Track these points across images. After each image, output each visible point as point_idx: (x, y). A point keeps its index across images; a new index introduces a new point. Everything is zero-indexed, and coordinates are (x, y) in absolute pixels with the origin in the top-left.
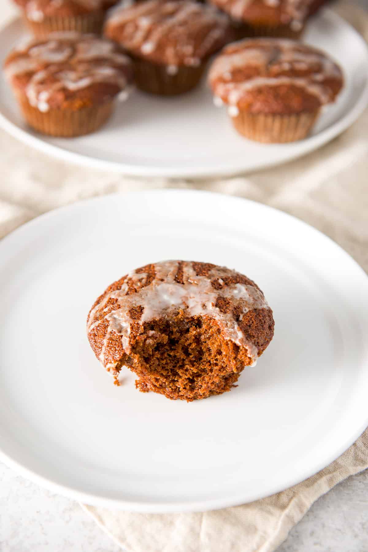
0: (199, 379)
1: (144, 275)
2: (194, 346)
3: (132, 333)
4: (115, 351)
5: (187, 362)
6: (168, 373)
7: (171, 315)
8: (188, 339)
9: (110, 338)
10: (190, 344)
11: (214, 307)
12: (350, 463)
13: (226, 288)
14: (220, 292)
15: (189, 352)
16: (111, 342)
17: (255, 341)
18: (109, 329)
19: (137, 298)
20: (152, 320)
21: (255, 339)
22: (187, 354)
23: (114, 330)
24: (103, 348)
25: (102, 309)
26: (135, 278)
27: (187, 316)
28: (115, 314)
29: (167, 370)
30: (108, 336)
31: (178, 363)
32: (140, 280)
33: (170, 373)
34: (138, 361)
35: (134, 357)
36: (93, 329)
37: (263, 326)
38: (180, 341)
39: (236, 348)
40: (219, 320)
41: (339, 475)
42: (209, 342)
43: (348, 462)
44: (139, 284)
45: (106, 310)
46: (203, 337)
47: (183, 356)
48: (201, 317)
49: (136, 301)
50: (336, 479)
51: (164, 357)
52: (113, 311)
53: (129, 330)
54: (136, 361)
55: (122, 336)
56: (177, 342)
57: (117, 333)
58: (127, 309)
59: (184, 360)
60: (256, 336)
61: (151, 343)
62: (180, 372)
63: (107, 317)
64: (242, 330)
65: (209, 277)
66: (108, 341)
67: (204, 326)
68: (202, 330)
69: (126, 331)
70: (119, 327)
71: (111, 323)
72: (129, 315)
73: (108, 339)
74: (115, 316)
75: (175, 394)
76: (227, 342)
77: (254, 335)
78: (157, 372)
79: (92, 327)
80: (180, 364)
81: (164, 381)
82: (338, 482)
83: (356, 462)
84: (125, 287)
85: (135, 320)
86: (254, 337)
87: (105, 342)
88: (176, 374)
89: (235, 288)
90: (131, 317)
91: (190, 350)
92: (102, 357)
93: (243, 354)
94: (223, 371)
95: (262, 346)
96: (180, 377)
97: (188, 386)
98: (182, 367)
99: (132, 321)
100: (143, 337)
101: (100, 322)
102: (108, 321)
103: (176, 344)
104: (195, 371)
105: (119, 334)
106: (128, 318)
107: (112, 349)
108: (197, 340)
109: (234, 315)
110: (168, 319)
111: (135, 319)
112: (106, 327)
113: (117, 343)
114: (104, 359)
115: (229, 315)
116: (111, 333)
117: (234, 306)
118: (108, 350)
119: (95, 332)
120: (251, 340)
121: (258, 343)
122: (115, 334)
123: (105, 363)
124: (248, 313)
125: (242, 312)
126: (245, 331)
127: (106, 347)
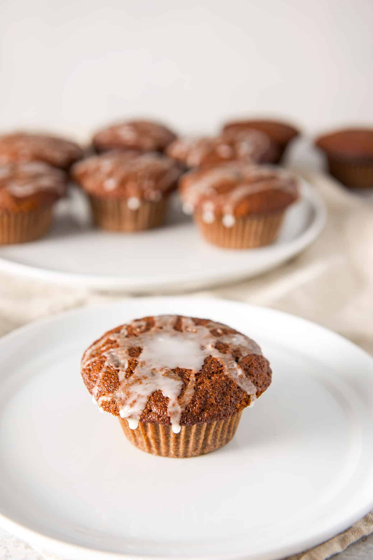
1: (143, 324)
3: (129, 368)
4: (111, 383)
9: (107, 371)
11: (213, 349)
12: (361, 525)
13: (224, 336)
14: (219, 339)
16: (106, 375)
17: (254, 380)
18: (106, 364)
19: (137, 342)
21: (255, 378)
23: (111, 365)
24: (98, 381)
25: (100, 348)
26: (135, 325)
28: (113, 352)
30: (104, 370)
32: (140, 327)
36: (89, 365)
37: (262, 369)
40: (218, 358)
41: (351, 535)
43: (358, 524)
44: (138, 330)
45: (104, 348)
49: (135, 343)
50: (349, 538)
52: (112, 350)
53: (126, 366)
55: (118, 371)
57: (114, 367)
58: (126, 349)
60: (255, 375)
63: (105, 354)
64: (242, 368)
65: (208, 327)
66: (104, 374)
69: (124, 367)
70: (116, 363)
71: (108, 358)
72: (128, 353)
73: (104, 373)
74: (113, 354)
77: (254, 374)
79: (89, 362)
82: (351, 542)
83: (367, 524)
84: (124, 332)
85: (134, 358)
86: (253, 376)
87: (101, 375)
89: (234, 337)
90: (130, 355)
92: (96, 390)
95: (261, 388)
99: (130, 358)
101: (96, 358)
102: (106, 358)
105: (116, 368)
106: (127, 355)
107: (108, 381)
109: (233, 356)
111: (134, 356)
112: (102, 362)
113: (113, 376)
114: (98, 391)
115: (228, 356)
116: (108, 367)
117: (233, 349)
118: (103, 383)
119: (91, 367)
120: (251, 378)
121: (257, 383)
122: (112, 368)
123: (97, 396)
124: (247, 356)
125: (241, 355)
126: (245, 370)
127: (101, 380)
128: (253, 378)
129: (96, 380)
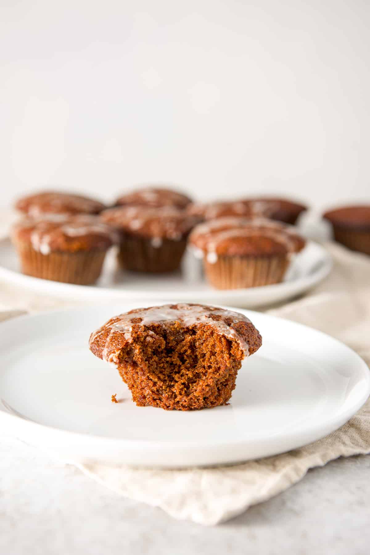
0: (194, 384)
2: (189, 352)
3: (133, 330)
4: (118, 342)
5: (182, 367)
6: (165, 378)
7: (168, 325)
8: (183, 346)
9: (113, 336)
10: (186, 351)
11: (207, 318)
13: (217, 311)
14: (212, 312)
15: (185, 359)
16: (113, 338)
17: (246, 339)
18: (112, 332)
20: (152, 325)
21: (246, 337)
22: (183, 361)
23: (117, 331)
24: (107, 344)
25: (104, 326)
27: (183, 326)
28: (117, 324)
29: (164, 375)
30: (111, 335)
31: (174, 369)
33: (166, 378)
34: (138, 352)
35: (135, 348)
36: (96, 338)
38: (176, 349)
39: (229, 343)
40: (212, 324)
42: (203, 347)
45: (108, 325)
46: (197, 344)
47: (179, 363)
48: (196, 326)
49: (136, 316)
51: (161, 362)
52: (115, 323)
53: (131, 329)
54: (137, 351)
55: (124, 334)
56: (174, 350)
57: (119, 332)
58: (128, 320)
59: (180, 366)
61: (151, 340)
62: (176, 377)
63: (110, 327)
64: (234, 330)
67: (199, 332)
68: (197, 336)
69: (128, 330)
70: (120, 329)
71: (114, 328)
73: (111, 337)
75: (171, 401)
76: (220, 338)
78: (155, 374)
80: (176, 370)
81: (161, 385)
86: (245, 335)
87: (108, 339)
88: (172, 379)
89: (225, 312)
90: (132, 323)
91: (185, 357)
92: (105, 352)
93: (236, 348)
94: (217, 374)
95: (253, 346)
96: (176, 382)
97: (184, 391)
98: (179, 372)
99: (133, 325)
100: (144, 334)
101: (102, 332)
102: (111, 329)
103: (173, 352)
104: (190, 375)
105: (121, 332)
106: (129, 324)
107: (115, 342)
108: (192, 347)
109: (225, 322)
110: (166, 328)
111: (136, 323)
112: (108, 332)
113: (120, 338)
114: (107, 352)
115: (221, 322)
116: (114, 333)
117: (225, 318)
118: (112, 344)
119: (98, 339)
120: (242, 336)
121: (248, 341)
122: (117, 333)
123: (107, 355)
124: (238, 323)
125: (233, 322)
126: (237, 331)
127: (109, 342)
128: (244, 337)
129: (104, 345)
